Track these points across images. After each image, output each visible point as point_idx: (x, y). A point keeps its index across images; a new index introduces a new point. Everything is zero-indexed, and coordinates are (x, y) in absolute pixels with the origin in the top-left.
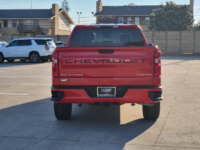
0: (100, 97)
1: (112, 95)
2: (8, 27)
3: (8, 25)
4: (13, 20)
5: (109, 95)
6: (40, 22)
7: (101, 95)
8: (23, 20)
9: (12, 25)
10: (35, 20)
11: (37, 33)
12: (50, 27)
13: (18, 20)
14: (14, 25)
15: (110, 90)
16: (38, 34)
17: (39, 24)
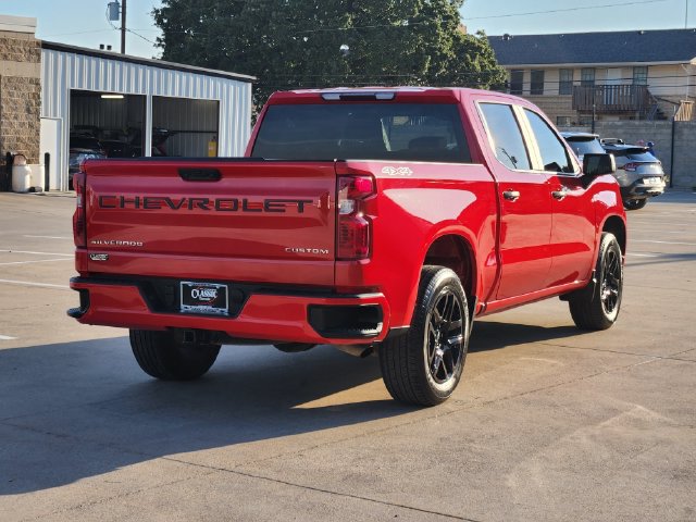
0: (187, 313)
1: (218, 311)
2: (545, 93)
3: (546, 86)
4: (561, 69)
5: (210, 308)
6: (651, 74)
7: (191, 308)
8: (594, 69)
9: (557, 85)
10: (634, 67)
11: (637, 115)
12: (687, 91)
13: (577, 68)
14: (565, 86)
15: (212, 294)
16: (641, 118)
17: (649, 82)
